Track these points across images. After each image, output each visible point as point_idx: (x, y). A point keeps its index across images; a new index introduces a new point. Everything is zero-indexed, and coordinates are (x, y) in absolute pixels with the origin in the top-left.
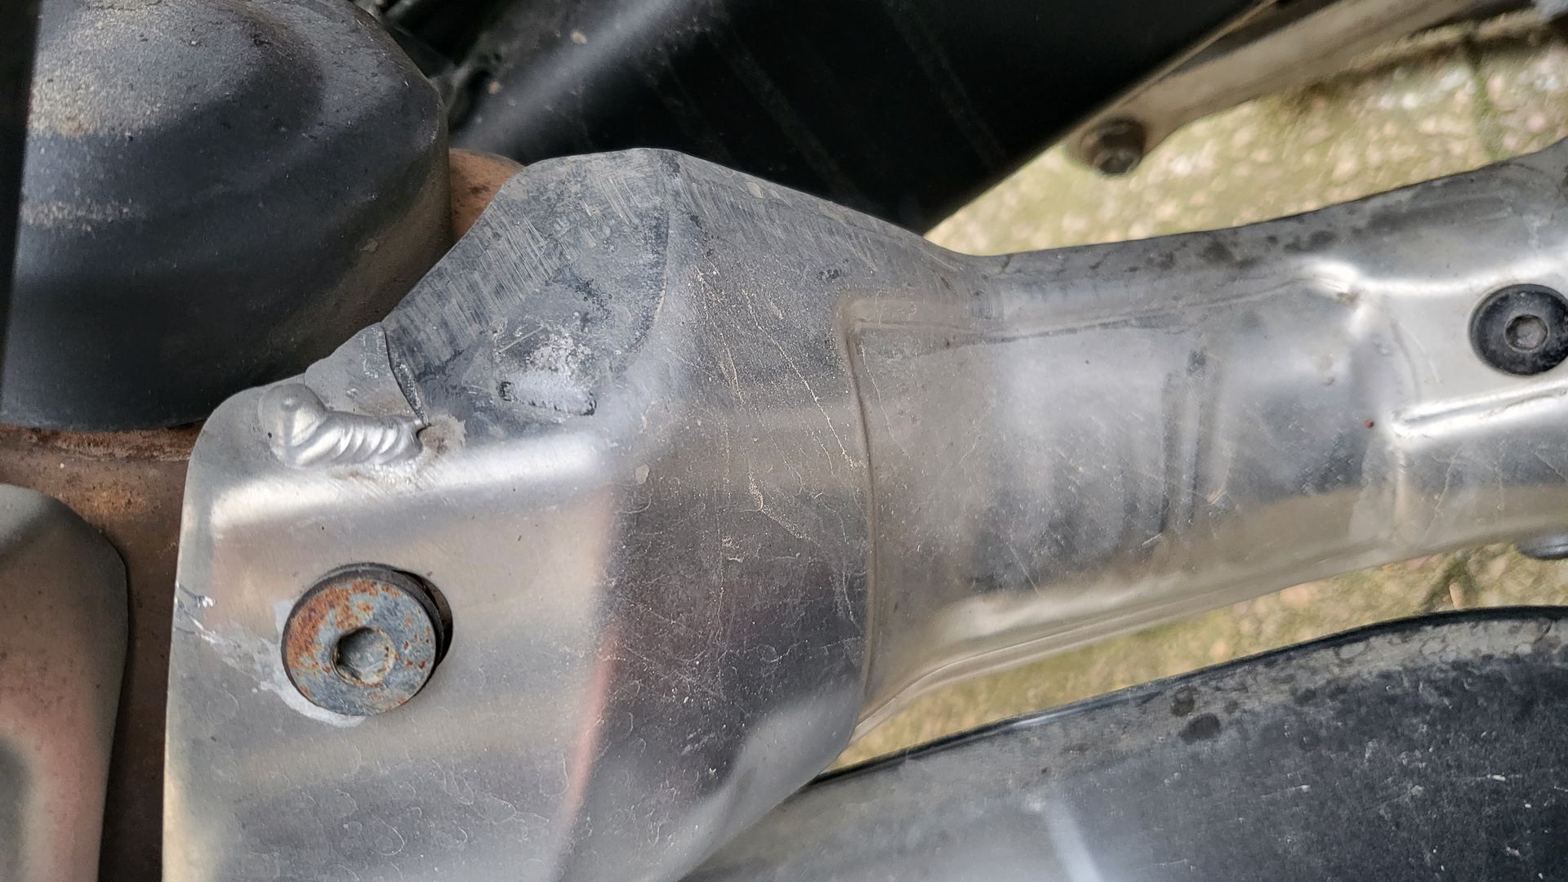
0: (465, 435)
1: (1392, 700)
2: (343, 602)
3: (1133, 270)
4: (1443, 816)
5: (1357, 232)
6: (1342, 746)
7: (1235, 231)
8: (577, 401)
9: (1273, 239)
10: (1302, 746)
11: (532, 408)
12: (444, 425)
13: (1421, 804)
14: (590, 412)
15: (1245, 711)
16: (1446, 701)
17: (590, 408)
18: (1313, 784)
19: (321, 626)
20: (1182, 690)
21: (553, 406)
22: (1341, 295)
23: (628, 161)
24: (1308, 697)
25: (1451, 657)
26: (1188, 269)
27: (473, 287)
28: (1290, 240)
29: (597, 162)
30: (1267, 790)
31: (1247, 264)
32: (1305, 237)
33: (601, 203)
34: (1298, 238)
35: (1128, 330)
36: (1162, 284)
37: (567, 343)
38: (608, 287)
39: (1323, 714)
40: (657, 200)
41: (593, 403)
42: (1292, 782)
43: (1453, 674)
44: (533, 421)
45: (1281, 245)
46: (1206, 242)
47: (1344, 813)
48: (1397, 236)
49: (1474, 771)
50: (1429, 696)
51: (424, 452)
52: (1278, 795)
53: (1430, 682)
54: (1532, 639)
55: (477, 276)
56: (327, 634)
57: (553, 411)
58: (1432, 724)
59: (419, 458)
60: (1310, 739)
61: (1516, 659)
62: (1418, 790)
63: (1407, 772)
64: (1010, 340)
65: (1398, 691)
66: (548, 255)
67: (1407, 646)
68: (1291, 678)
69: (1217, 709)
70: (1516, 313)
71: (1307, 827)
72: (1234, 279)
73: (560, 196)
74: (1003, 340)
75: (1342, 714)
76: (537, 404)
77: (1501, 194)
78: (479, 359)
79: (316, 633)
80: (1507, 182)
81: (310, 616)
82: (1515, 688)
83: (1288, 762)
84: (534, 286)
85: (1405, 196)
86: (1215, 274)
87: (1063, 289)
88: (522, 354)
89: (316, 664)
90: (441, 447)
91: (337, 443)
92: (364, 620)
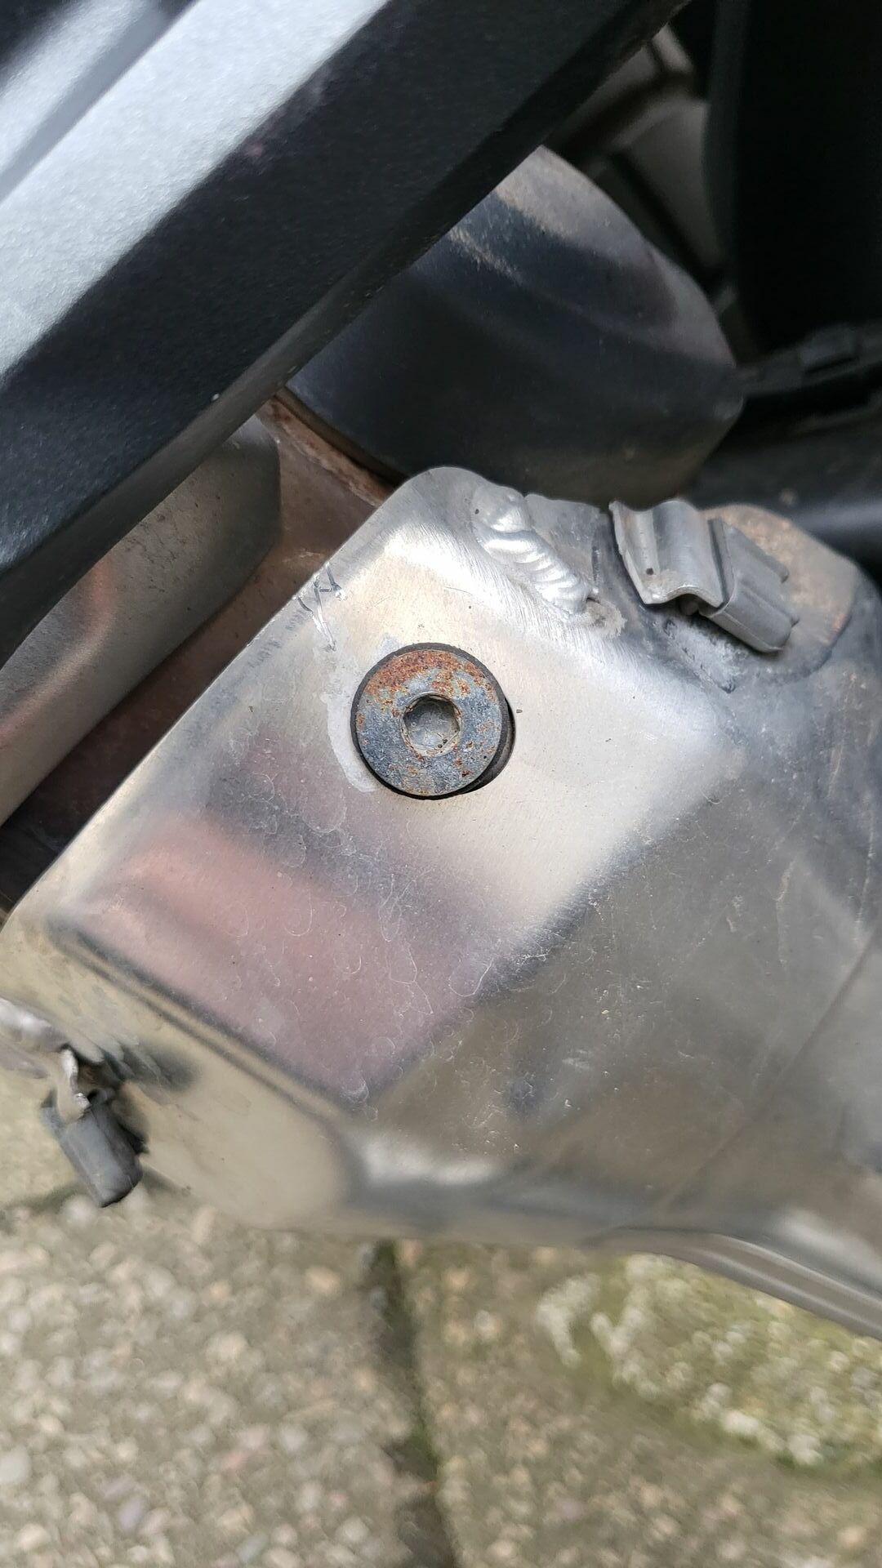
0: (622, 629)
2: (450, 669)
8: (720, 675)
11: (683, 652)
12: (610, 611)
14: (728, 691)
17: (728, 687)
19: (419, 675)
21: (700, 663)
41: (732, 687)
44: (679, 660)
51: (584, 615)
56: (419, 685)
57: (699, 667)
59: (578, 616)
76: (689, 653)
79: (411, 677)
81: (416, 660)
89: (391, 702)
90: (599, 622)
91: (528, 553)
92: (456, 695)
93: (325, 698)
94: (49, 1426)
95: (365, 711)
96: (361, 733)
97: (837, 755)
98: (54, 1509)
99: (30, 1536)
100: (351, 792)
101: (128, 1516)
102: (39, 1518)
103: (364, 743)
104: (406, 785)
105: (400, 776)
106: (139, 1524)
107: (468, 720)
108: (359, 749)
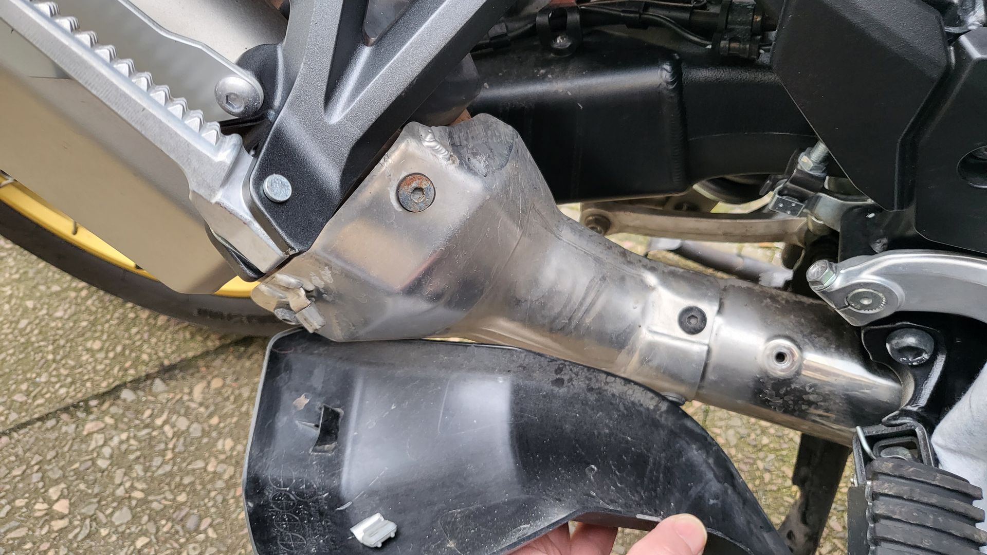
0: (459, 164)
1: (611, 404)
2: (421, 179)
3: (600, 244)
4: (610, 441)
5: (663, 272)
6: (593, 409)
7: (631, 253)
8: (483, 172)
9: (640, 261)
10: (582, 404)
12: (456, 158)
13: (606, 435)
14: (485, 177)
15: (572, 384)
16: (625, 412)
18: (580, 415)
20: (562, 364)
22: (650, 286)
23: (508, 128)
24: (591, 390)
25: (632, 399)
26: (614, 253)
27: (467, 133)
28: (645, 264)
29: (501, 123)
30: (567, 410)
31: (630, 263)
32: (649, 266)
33: (500, 133)
34: (647, 265)
35: (590, 258)
36: (605, 252)
37: (484, 159)
38: (496, 153)
39: (592, 397)
40: (512, 141)
41: (486, 175)
42: (575, 412)
43: (630, 405)
44: (473, 170)
45: (641, 264)
46: (622, 250)
47: (585, 427)
48: (673, 279)
49: (623, 434)
50: (622, 408)
51: (450, 161)
52: (569, 413)
53: (624, 404)
54: (655, 404)
55: (468, 131)
56: (415, 183)
57: (478, 171)
58: (619, 416)
60: (585, 403)
61: (648, 409)
62: (607, 431)
63: (607, 426)
64: (560, 239)
65: (614, 402)
66: (485, 137)
67: (624, 387)
68: (590, 379)
69: (566, 378)
70: (693, 314)
71: (574, 426)
72: (624, 264)
73: (491, 126)
74: (558, 238)
75: (597, 400)
76: (475, 167)
77: (705, 282)
78: (465, 149)
79: (412, 183)
80: (708, 280)
81: (413, 178)
82: (644, 418)
83: (576, 406)
84: (480, 142)
85: (681, 270)
86: (621, 259)
87: (580, 236)
88: (475, 155)
89: (406, 190)
90: (453, 162)
91: (436, 146)
92: (424, 187)
93: (389, 189)
94: (138, 495)
95: (401, 192)
96: (400, 197)
97: (511, 188)
98: (152, 528)
99: (141, 542)
100: (396, 212)
101: (191, 523)
102: (144, 533)
103: (401, 200)
104: (412, 209)
105: (410, 208)
106: (198, 526)
107: (427, 192)
108: (399, 201)
